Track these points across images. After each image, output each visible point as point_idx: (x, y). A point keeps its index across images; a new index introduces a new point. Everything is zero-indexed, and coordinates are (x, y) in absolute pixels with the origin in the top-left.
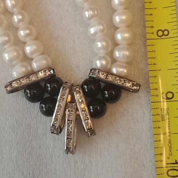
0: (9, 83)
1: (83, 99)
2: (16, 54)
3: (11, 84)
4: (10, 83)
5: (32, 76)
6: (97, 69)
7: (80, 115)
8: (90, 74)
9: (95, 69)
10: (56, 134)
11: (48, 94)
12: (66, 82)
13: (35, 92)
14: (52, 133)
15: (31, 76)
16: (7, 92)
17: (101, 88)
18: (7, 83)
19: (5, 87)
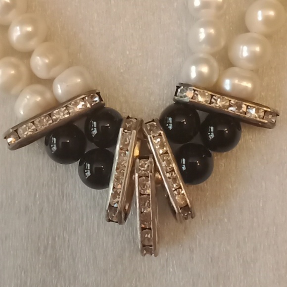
0: (12, 128)
1: (167, 148)
2: (13, 72)
3: (16, 131)
4: (15, 129)
5: (57, 111)
6: (191, 86)
7: (162, 179)
8: (176, 95)
9: (187, 86)
10: (117, 222)
11: (93, 143)
12: (128, 117)
13: (68, 141)
14: (110, 221)
15: (55, 112)
16: (11, 147)
17: (200, 121)
18: (9, 130)
19: (5, 138)
